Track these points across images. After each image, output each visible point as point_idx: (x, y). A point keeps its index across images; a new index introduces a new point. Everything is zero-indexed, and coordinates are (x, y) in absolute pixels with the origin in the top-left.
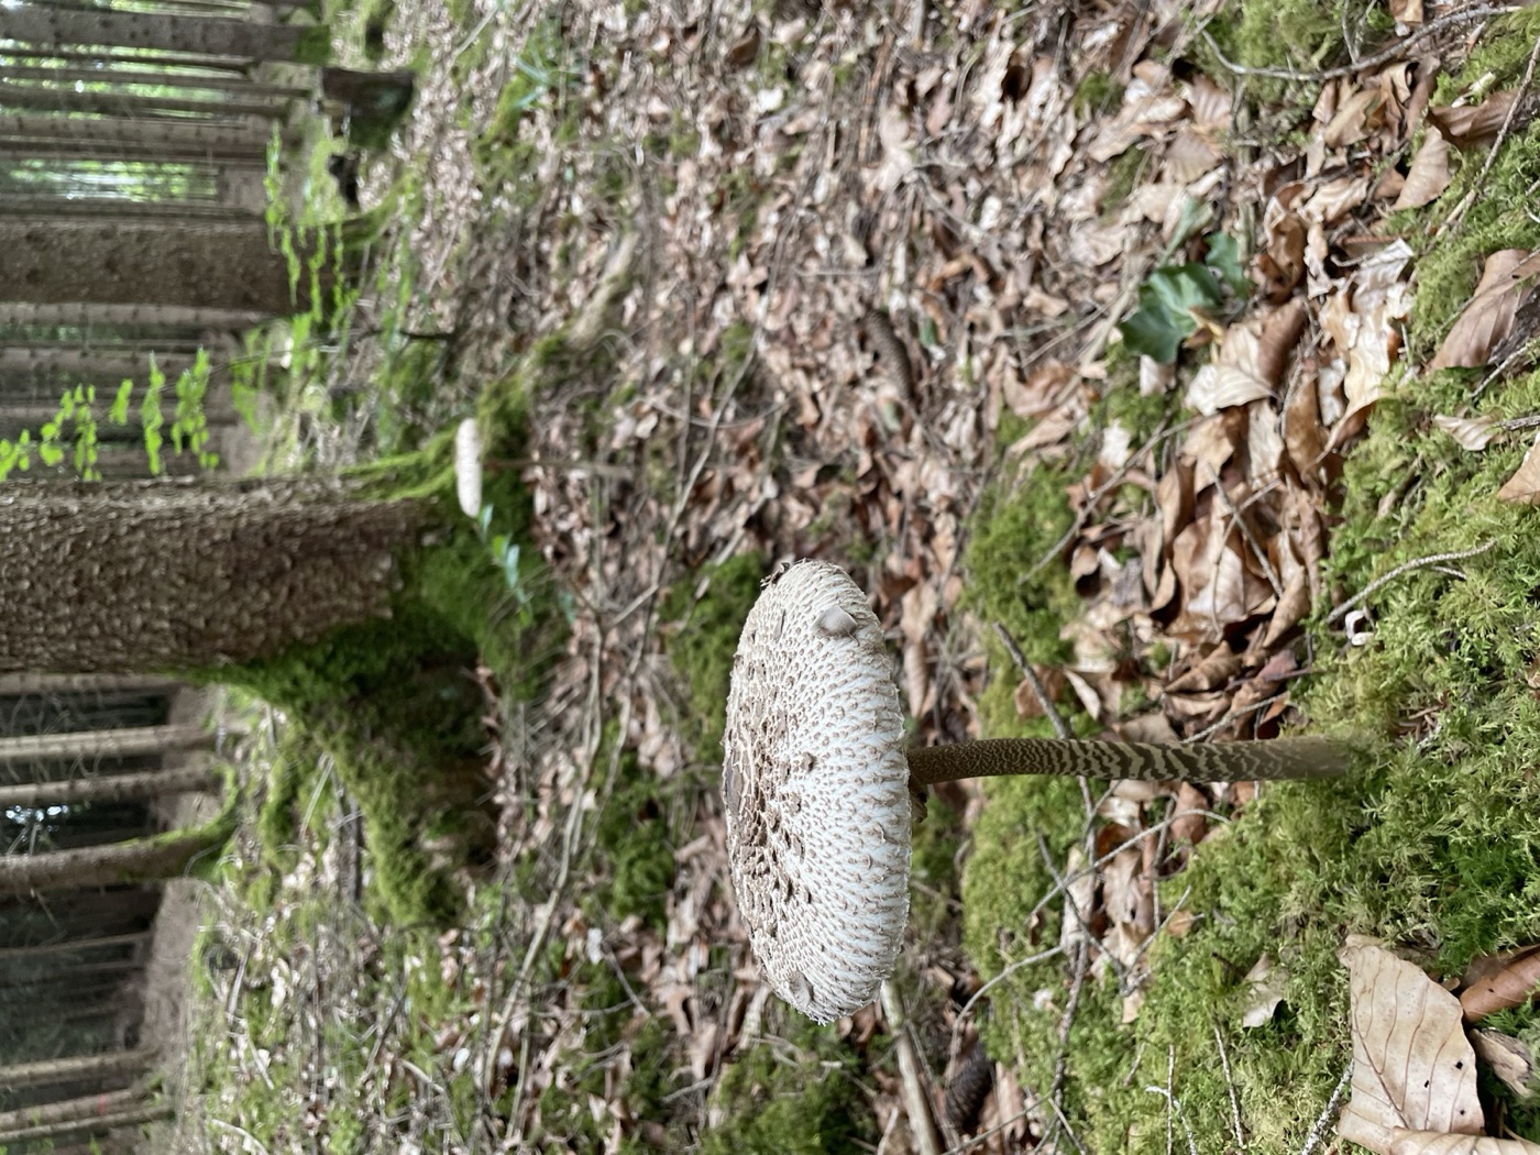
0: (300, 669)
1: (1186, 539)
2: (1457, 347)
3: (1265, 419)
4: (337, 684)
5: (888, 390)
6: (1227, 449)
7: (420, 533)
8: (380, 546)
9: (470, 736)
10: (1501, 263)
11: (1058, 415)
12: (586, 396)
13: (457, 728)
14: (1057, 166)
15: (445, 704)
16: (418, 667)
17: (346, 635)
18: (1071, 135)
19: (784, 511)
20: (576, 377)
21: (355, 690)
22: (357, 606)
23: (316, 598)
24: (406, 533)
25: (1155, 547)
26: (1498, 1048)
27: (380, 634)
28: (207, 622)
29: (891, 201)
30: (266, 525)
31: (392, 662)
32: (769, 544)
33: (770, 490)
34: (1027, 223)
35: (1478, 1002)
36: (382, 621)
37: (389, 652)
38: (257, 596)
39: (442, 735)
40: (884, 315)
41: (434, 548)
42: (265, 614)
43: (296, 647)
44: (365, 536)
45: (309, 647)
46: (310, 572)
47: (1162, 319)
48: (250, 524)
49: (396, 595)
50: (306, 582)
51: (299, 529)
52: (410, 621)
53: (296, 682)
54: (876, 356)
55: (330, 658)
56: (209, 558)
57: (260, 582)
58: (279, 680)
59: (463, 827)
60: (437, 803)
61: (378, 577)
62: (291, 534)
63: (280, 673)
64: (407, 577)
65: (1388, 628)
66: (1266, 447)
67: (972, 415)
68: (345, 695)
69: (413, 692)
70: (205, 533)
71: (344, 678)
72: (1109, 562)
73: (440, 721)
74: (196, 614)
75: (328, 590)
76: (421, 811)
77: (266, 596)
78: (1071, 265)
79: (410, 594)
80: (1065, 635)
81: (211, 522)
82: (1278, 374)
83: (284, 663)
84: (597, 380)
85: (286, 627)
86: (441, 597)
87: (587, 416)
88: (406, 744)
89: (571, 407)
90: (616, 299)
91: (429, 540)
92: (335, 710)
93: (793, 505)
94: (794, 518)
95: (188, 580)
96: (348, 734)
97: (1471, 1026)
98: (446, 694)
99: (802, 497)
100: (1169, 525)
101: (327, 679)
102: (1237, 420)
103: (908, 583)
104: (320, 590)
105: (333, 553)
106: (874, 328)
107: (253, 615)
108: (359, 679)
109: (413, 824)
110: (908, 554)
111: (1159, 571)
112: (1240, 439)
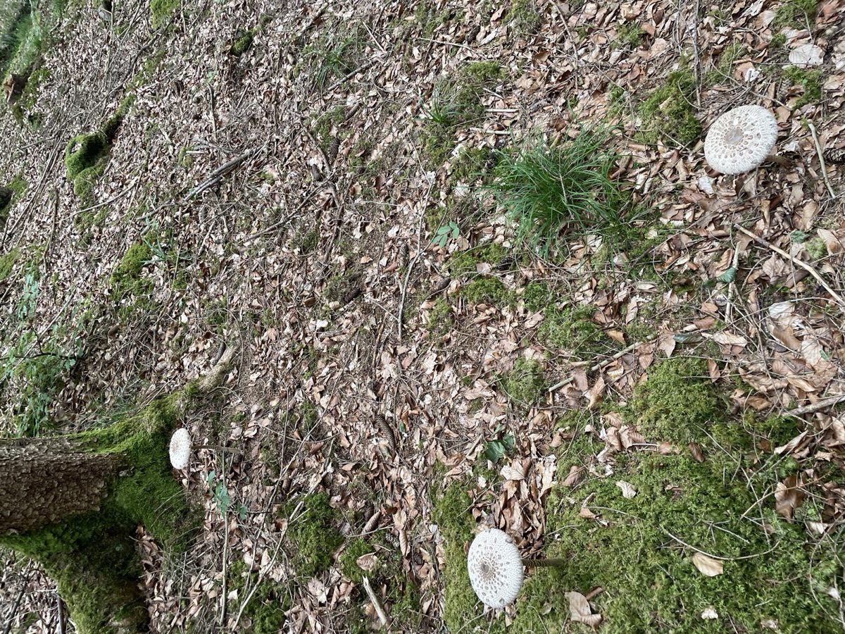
0: (49, 536)
1: (507, 510)
2: (568, 482)
3: (524, 484)
4: (69, 544)
5: (384, 442)
6: (515, 489)
7: (119, 470)
8: (100, 476)
9: (131, 569)
10: (574, 468)
11: (458, 467)
12: (212, 415)
13: (125, 566)
14: (453, 395)
15: (118, 553)
16: (106, 535)
17: (76, 520)
18: (458, 389)
19: (335, 478)
20: (207, 406)
21: (77, 547)
22: (84, 505)
23: (66, 501)
24: (113, 470)
25: (498, 511)
26: (592, 604)
27: (92, 518)
28: (11, 513)
29: (384, 381)
30: (47, 465)
31: (94, 533)
32: (328, 490)
33: (330, 469)
34: (443, 408)
35: (588, 597)
36: (95, 513)
37: (93, 528)
38: (38, 501)
39: (118, 570)
40: (383, 417)
41: (125, 477)
42: (41, 509)
43: (49, 525)
44: (94, 472)
45: (55, 526)
46: (65, 488)
47: (493, 451)
48: (39, 465)
49: (103, 500)
50: (63, 493)
51: (63, 468)
52: (108, 511)
53: (46, 543)
54: (380, 430)
55: (66, 530)
56: (19, 481)
57: (41, 493)
58: (37, 542)
59: (133, 614)
60: (118, 603)
61: (97, 491)
62: (59, 470)
63: (38, 539)
64: (110, 491)
65: (564, 538)
66: (525, 492)
67: (423, 459)
68: (71, 550)
69: (103, 548)
70: (18, 469)
71: (72, 541)
72: (484, 514)
73: (116, 563)
74: (7, 509)
75: (72, 498)
76: (110, 607)
77: (43, 500)
78: (459, 424)
79: (111, 500)
80: (472, 532)
81: (20, 464)
82: (527, 475)
83: (42, 534)
84: (217, 408)
85: (48, 515)
86: (127, 502)
87: (214, 423)
88: (100, 574)
89: (205, 419)
90: (224, 373)
91: (123, 474)
92: (64, 557)
93: (340, 476)
94: (340, 481)
95: (8, 492)
96: (71, 569)
97: (588, 601)
98: (118, 549)
99: (345, 474)
100: (502, 506)
101: (63, 542)
102: (517, 483)
103: (394, 510)
104: (68, 497)
105: (78, 480)
106: (379, 421)
107: (34, 510)
108: (78, 542)
109: (106, 614)
110: (395, 500)
111: (499, 518)
112: (519, 487)
